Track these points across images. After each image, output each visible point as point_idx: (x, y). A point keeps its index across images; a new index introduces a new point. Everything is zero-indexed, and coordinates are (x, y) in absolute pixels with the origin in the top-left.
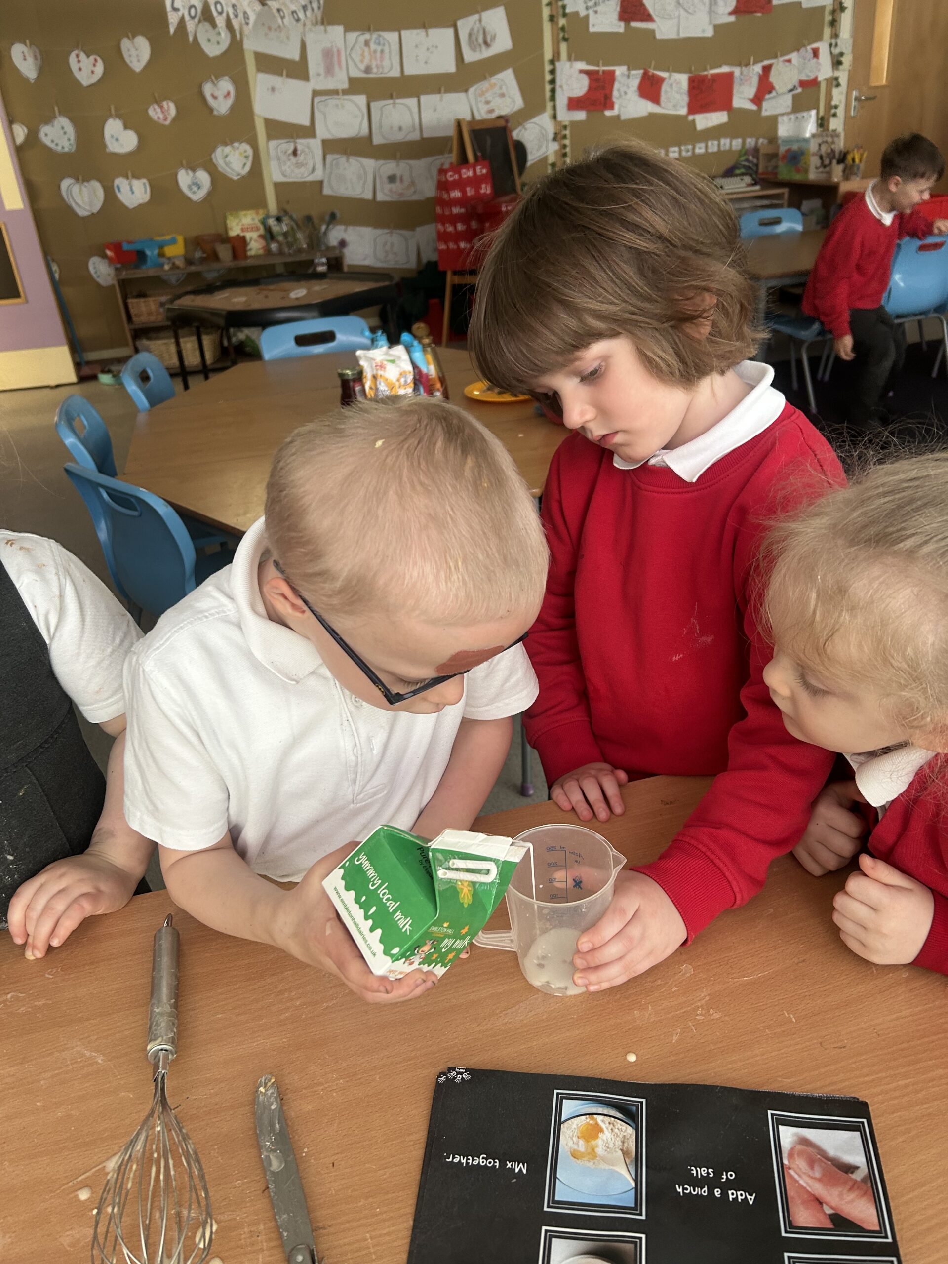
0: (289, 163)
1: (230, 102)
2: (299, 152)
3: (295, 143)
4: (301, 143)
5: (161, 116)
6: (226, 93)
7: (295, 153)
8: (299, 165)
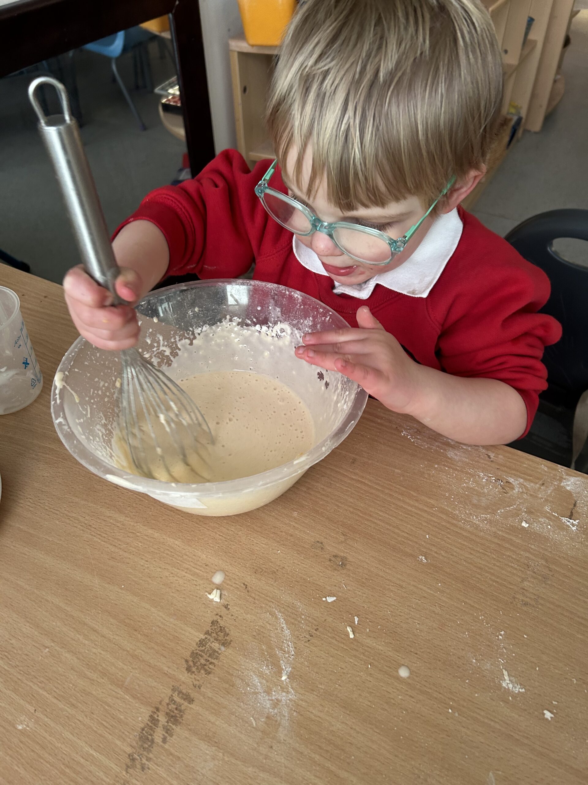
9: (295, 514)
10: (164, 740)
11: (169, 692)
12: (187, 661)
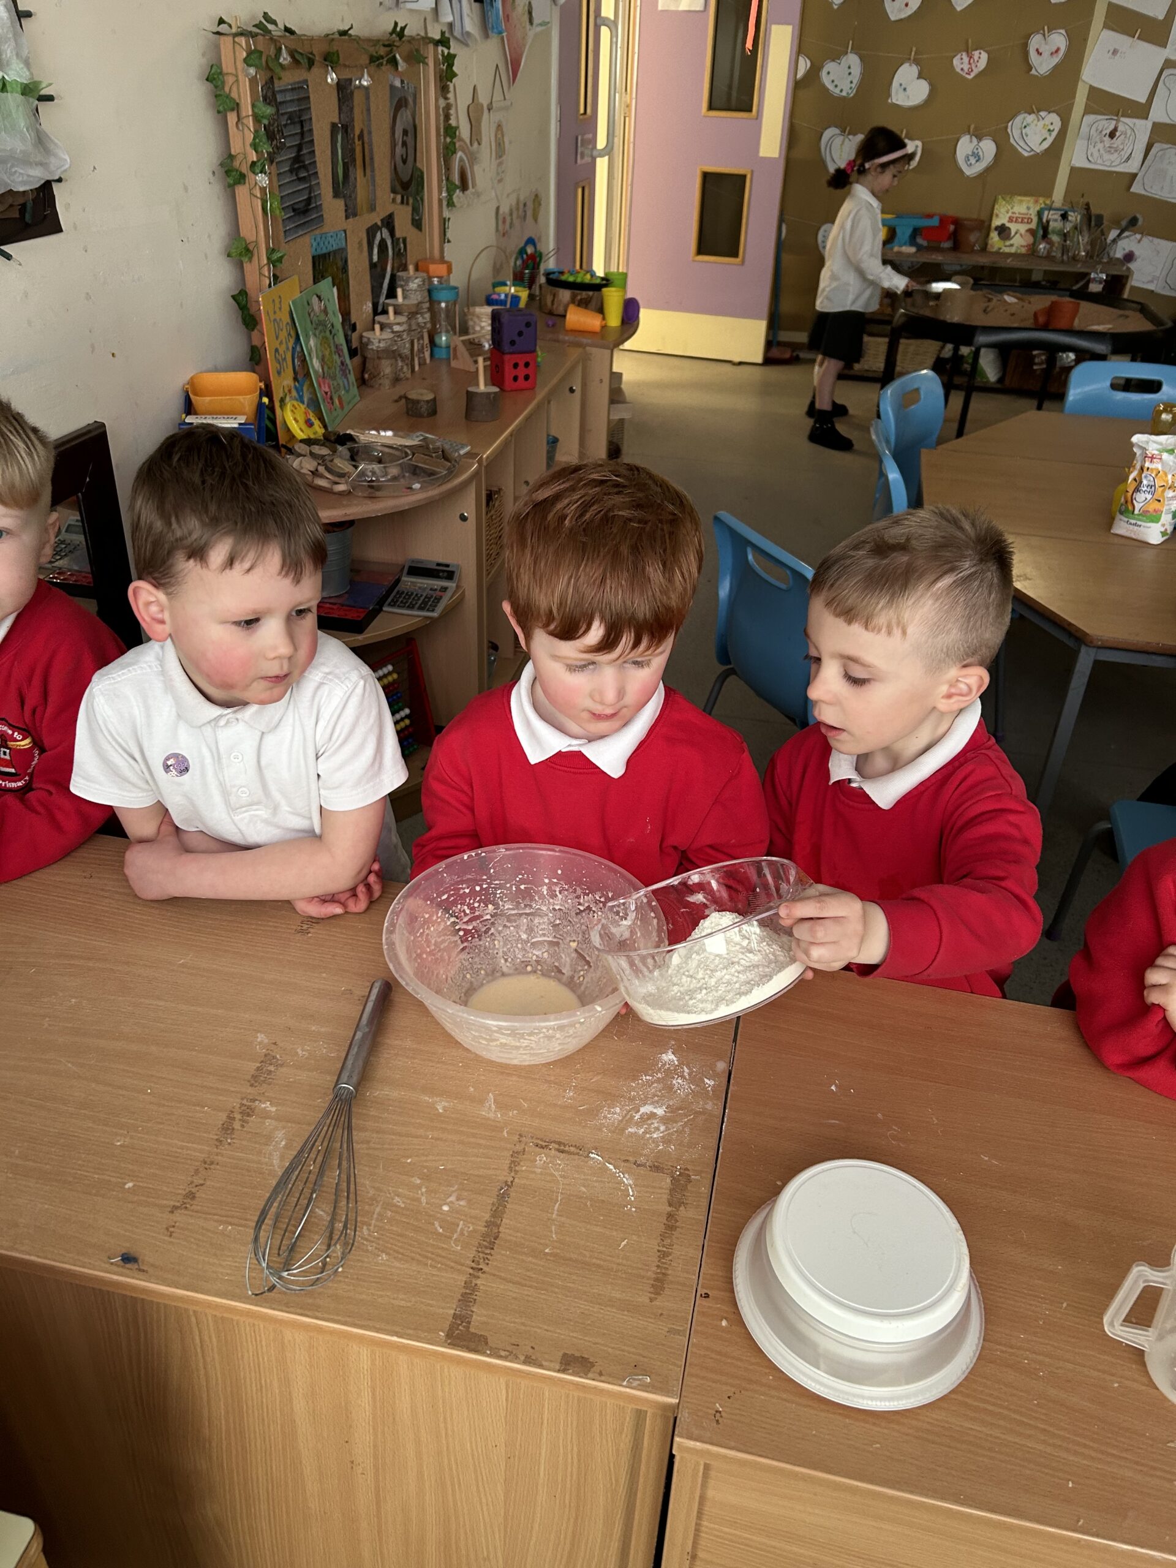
0: (1100, 146)
1: (1056, 60)
2: (1118, 134)
3: (1118, 121)
4: (1126, 123)
5: (966, 67)
6: (1054, 49)
7: (1112, 135)
8: (1111, 150)
9: (324, 975)
10: (243, 1126)
11: (239, 1101)
12: (249, 1081)
